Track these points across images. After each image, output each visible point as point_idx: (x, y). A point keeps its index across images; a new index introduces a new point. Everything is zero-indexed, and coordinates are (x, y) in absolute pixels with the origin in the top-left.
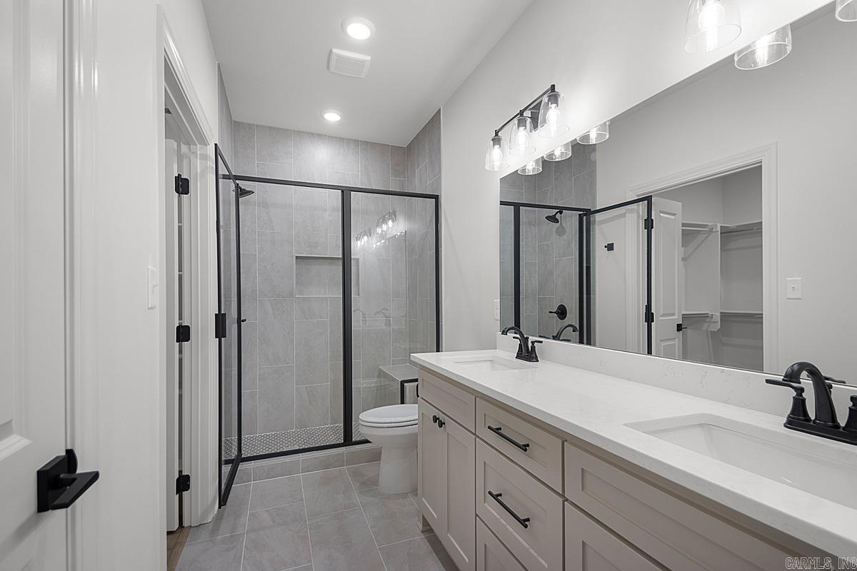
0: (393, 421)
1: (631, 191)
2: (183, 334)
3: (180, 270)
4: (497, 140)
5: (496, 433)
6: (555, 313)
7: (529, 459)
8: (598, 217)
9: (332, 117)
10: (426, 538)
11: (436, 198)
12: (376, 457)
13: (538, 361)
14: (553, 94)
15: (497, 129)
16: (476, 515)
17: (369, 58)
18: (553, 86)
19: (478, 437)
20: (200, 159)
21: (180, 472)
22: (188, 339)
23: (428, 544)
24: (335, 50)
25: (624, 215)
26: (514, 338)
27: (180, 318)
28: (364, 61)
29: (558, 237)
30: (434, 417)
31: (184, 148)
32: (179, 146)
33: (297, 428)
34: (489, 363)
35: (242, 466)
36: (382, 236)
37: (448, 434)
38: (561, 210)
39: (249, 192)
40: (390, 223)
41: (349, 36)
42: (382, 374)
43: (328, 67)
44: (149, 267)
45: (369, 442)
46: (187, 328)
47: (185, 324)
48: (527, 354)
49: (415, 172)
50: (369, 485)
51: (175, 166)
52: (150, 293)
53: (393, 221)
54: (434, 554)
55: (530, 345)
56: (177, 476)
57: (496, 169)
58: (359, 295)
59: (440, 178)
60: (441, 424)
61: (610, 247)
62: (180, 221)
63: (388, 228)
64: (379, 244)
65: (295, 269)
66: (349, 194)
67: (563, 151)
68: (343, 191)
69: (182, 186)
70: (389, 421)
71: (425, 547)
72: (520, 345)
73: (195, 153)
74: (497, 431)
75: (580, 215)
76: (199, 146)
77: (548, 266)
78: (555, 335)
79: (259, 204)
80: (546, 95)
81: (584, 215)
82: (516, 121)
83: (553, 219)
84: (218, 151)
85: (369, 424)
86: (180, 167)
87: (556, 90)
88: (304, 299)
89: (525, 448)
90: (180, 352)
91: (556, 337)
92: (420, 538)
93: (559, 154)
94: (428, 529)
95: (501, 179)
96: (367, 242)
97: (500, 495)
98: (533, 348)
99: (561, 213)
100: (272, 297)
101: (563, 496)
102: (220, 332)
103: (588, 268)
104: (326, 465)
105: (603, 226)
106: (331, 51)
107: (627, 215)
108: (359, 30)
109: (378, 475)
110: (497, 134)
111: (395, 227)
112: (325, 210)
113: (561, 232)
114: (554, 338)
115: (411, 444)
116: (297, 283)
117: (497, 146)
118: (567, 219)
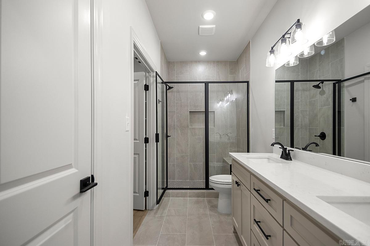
0: (224, 181)
1: (368, 67)
2: (147, 140)
3: (146, 118)
4: (272, 51)
5: (257, 192)
6: (318, 136)
7: (270, 207)
8: (346, 84)
9: (203, 53)
10: (235, 235)
11: (248, 82)
12: (217, 196)
13: (292, 160)
14: (298, 24)
15: (272, 46)
16: (251, 229)
17: (214, 26)
18: (298, 21)
19: (252, 193)
20: (152, 77)
21: (146, 189)
22: (148, 142)
23: (235, 238)
24: (200, 26)
25: (363, 81)
26: (280, 148)
27: (146, 135)
28: (213, 28)
29: (320, 96)
30: (236, 181)
31: (147, 74)
32: (146, 74)
33: (190, 180)
34: (267, 159)
35: (167, 191)
36: (227, 101)
37: (241, 190)
38: (322, 82)
39: (172, 87)
40: (229, 95)
41: (205, 19)
42: (224, 161)
43: (199, 34)
44: (126, 117)
45: (214, 189)
46: (148, 138)
47: (147, 137)
48: (286, 156)
49: (239, 72)
50: (214, 207)
51: (144, 81)
52: (126, 126)
53: (231, 95)
54: (237, 243)
55: (287, 152)
56: (145, 191)
57: (272, 66)
58: (215, 127)
59: (249, 73)
60: (238, 185)
61: (354, 100)
62: (146, 100)
63: (229, 97)
64: (227, 104)
65: (189, 116)
66: (208, 84)
67: (309, 52)
68: (205, 84)
69: (147, 88)
70: (223, 181)
71: (234, 239)
72: (282, 151)
73: (151, 76)
74: (257, 191)
75: (334, 83)
76: (152, 73)
77: (315, 111)
78: (304, 147)
79: (176, 92)
80: (295, 25)
81: (336, 83)
82: (280, 41)
83: (317, 87)
84: (157, 74)
85: (214, 182)
86: (146, 82)
87: (300, 22)
88: (193, 128)
89: (267, 201)
90: (146, 147)
91: (304, 148)
92: (232, 235)
93: (307, 53)
94: (235, 232)
95: (276, 70)
96: (222, 104)
97: (260, 222)
98: (289, 153)
99: (322, 83)
100: (181, 127)
101: (283, 227)
102: (157, 141)
103: (339, 112)
104: (198, 196)
105: (350, 88)
106: (199, 27)
107: (365, 81)
108: (209, 16)
109: (218, 204)
110: (272, 49)
111: (232, 97)
112: (201, 92)
113: (322, 93)
114: (303, 149)
115: (229, 193)
116: (190, 122)
117: (272, 55)
118: (327, 86)
